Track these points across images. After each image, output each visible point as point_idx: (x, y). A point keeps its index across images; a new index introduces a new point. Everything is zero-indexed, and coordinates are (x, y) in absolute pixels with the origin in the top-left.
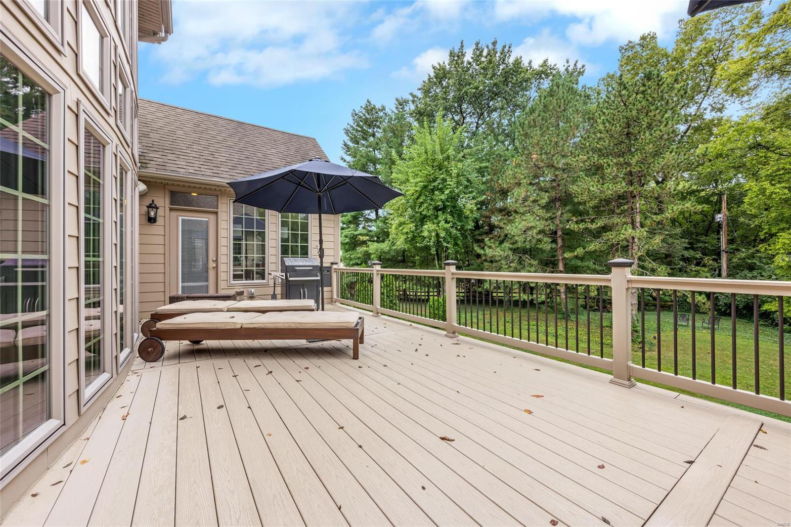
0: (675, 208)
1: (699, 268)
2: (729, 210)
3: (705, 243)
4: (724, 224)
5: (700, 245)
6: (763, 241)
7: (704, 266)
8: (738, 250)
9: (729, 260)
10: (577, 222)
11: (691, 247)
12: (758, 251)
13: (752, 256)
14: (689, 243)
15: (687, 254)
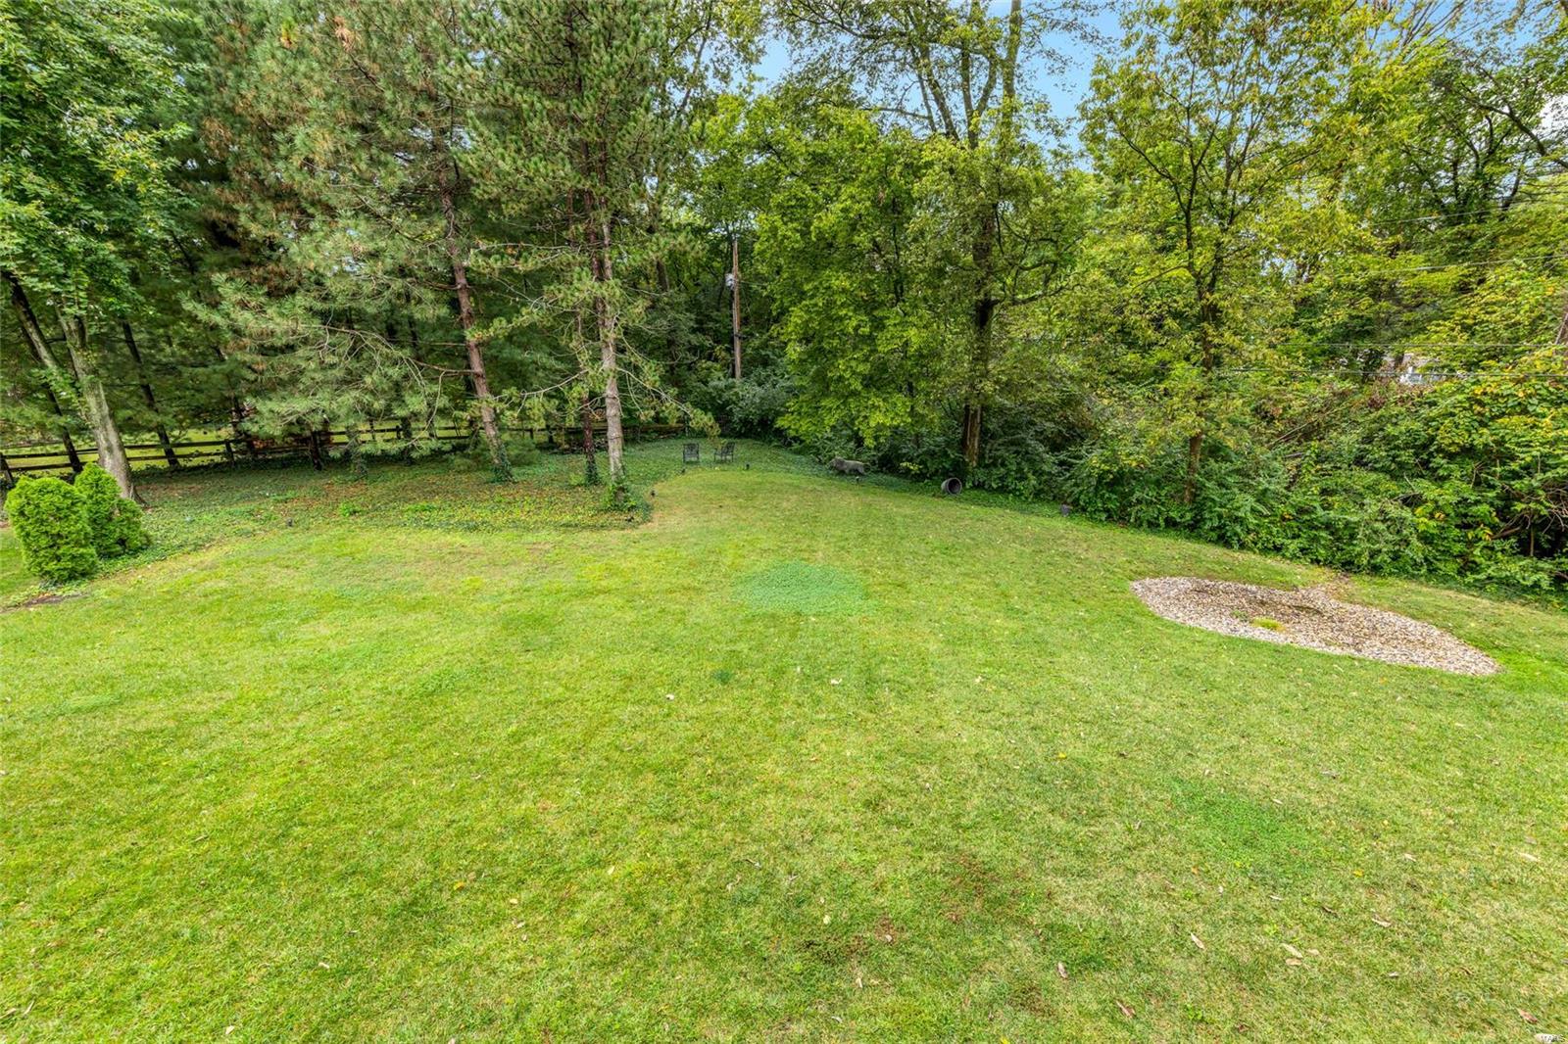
0: (662, 241)
1: (709, 363)
2: (741, 269)
3: (717, 322)
4: (736, 291)
5: (711, 325)
6: (776, 320)
7: (716, 360)
8: (752, 335)
9: (743, 350)
10: (487, 254)
11: (699, 329)
12: (771, 338)
13: (765, 345)
14: (697, 321)
15: (695, 339)
